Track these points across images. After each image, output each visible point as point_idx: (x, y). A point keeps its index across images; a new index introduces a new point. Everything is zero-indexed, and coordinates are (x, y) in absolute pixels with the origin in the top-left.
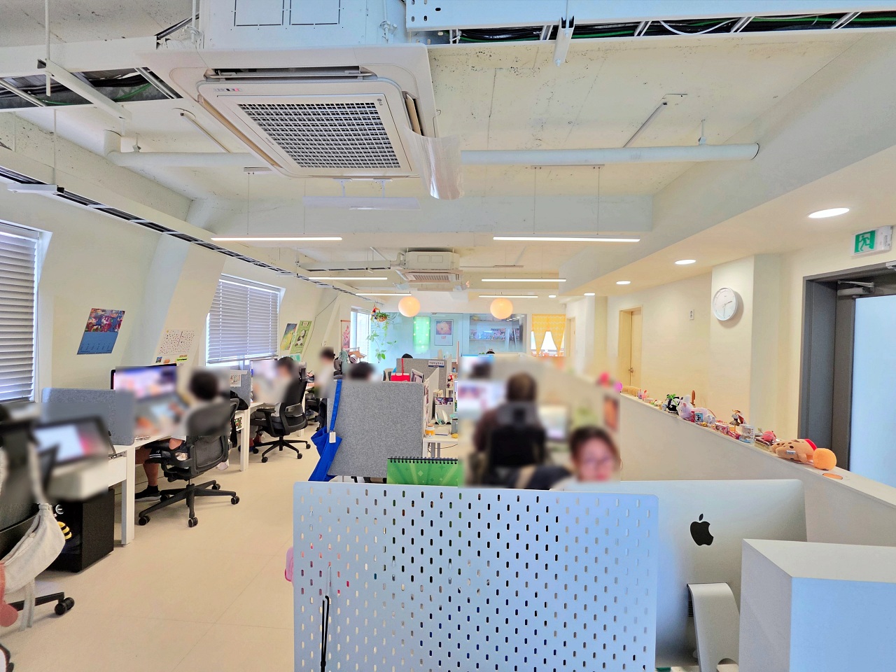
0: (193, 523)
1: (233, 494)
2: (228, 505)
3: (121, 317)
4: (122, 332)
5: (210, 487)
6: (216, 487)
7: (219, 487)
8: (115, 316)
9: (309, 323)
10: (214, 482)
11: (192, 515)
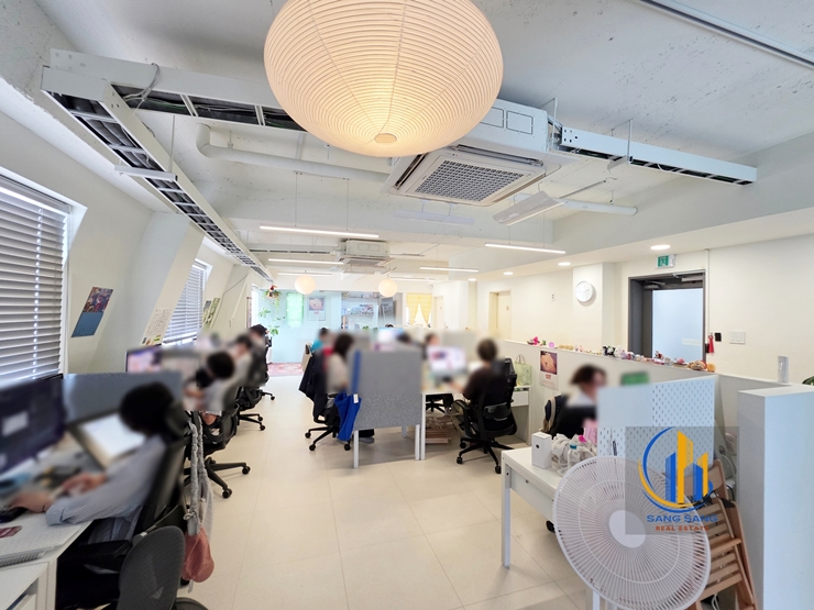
0: (228, 492)
1: (243, 465)
3: (109, 296)
4: (107, 311)
8: (105, 294)
9: (220, 299)
11: (225, 487)
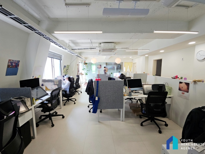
0: (53, 125)
1: (63, 115)
2: (62, 119)
3: (19, 63)
4: (20, 68)
5: (55, 114)
6: (56, 113)
7: (57, 113)
8: (17, 62)
9: (69, 65)
10: (56, 112)
11: (52, 123)
